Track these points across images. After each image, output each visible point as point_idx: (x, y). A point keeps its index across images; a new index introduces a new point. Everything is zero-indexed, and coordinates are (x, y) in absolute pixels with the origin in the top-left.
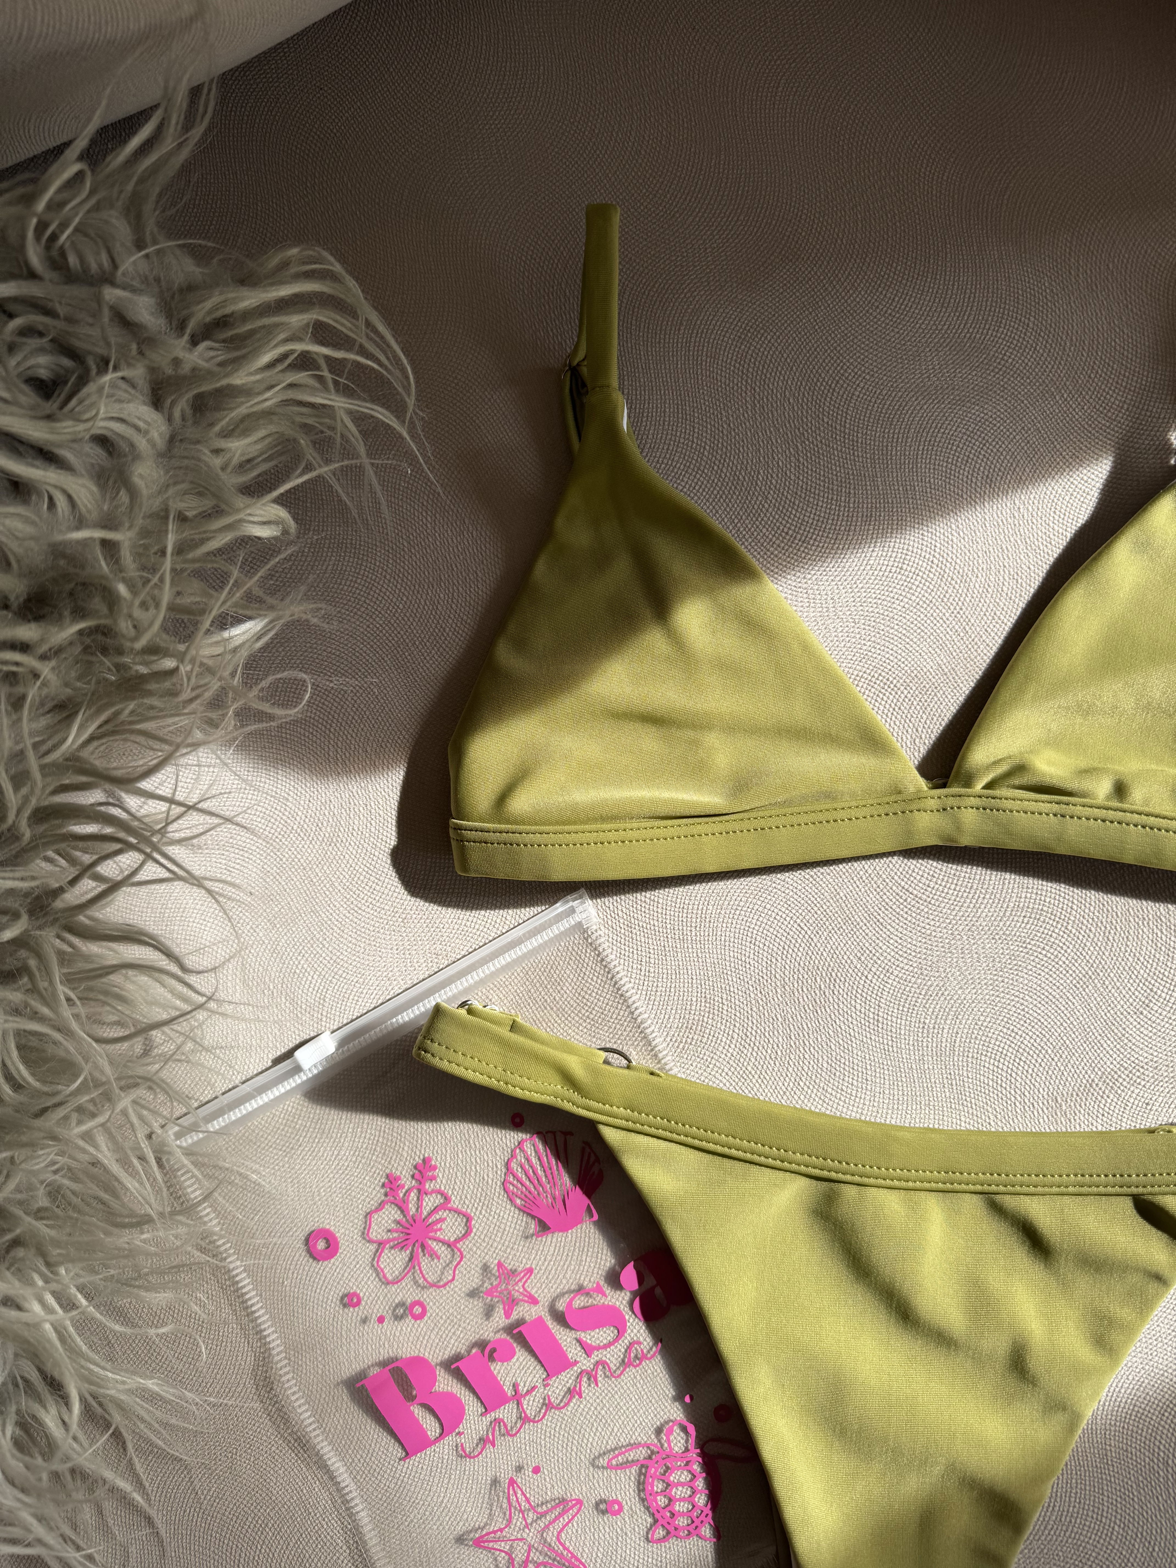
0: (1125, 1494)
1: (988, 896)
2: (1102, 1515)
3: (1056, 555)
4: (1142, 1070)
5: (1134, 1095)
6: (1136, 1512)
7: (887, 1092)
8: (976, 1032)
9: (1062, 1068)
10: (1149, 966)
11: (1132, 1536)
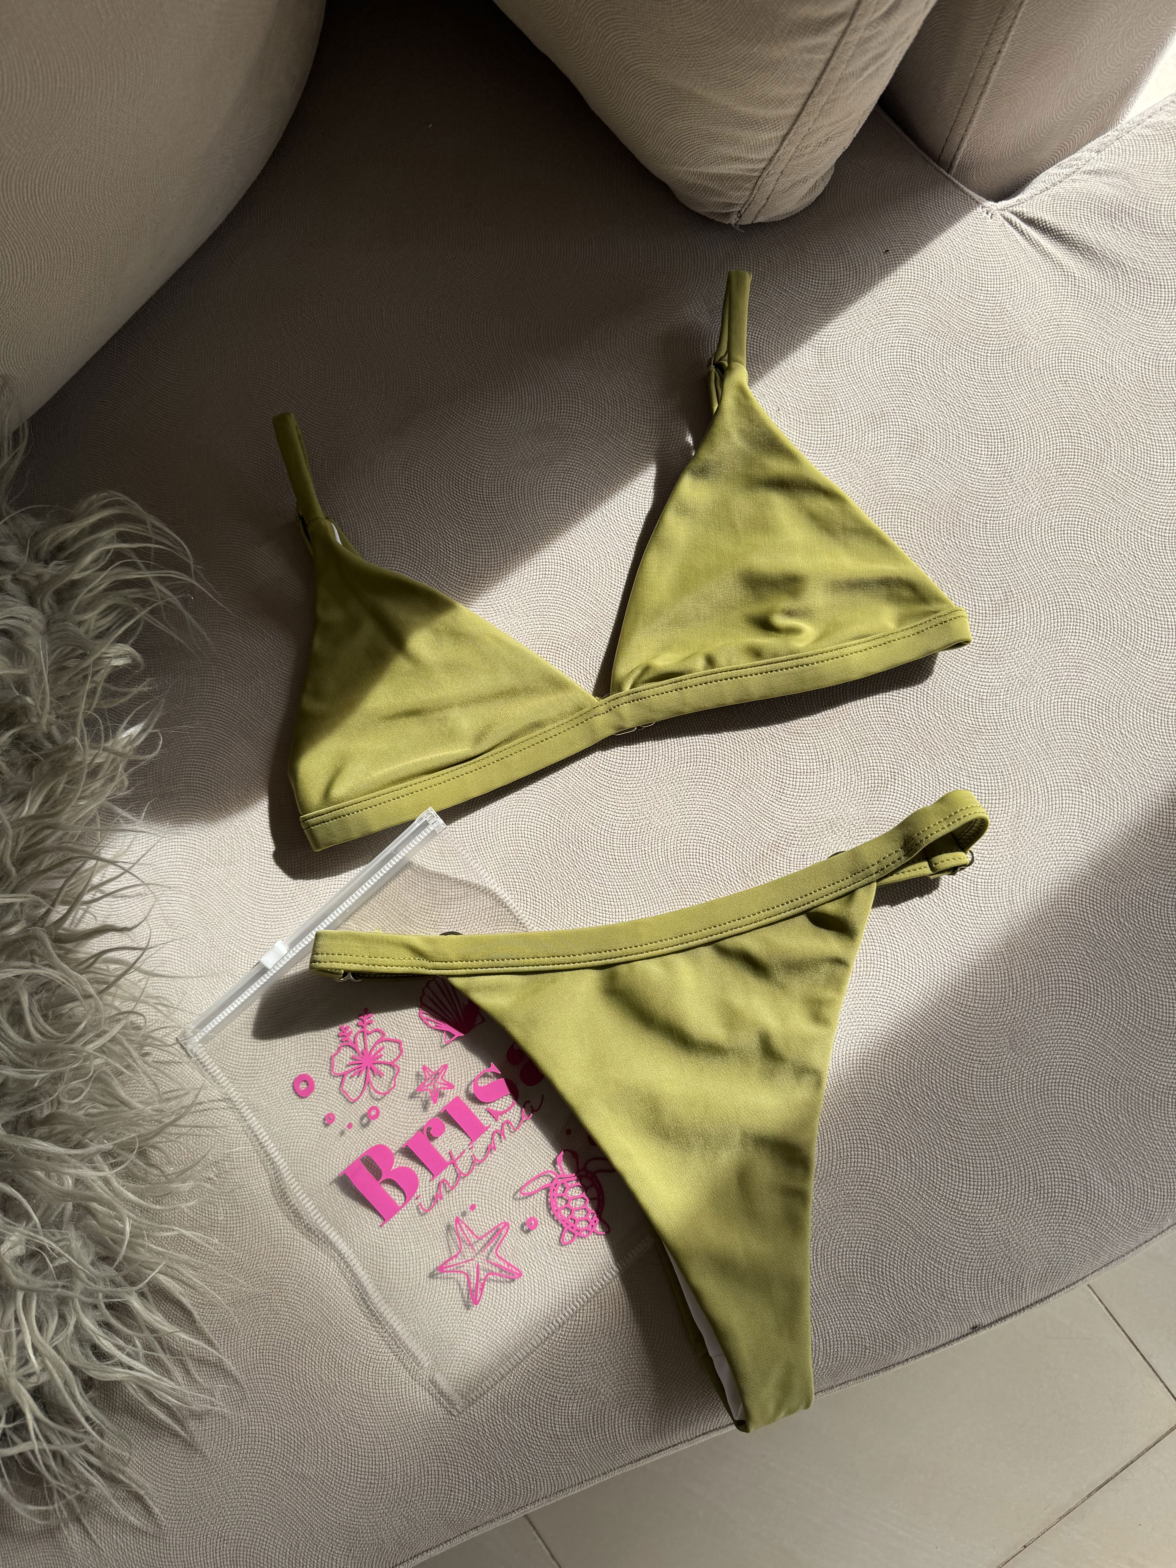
0: (878, 1124)
1: (660, 758)
2: (868, 1144)
3: (638, 536)
4: (792, 835)
5: (793, 853)
6: (890, 1134)
7: (634, 902)
8: (679, 845)
9: (741, 850)
10: (776, 768)
11: (893, 1153)
